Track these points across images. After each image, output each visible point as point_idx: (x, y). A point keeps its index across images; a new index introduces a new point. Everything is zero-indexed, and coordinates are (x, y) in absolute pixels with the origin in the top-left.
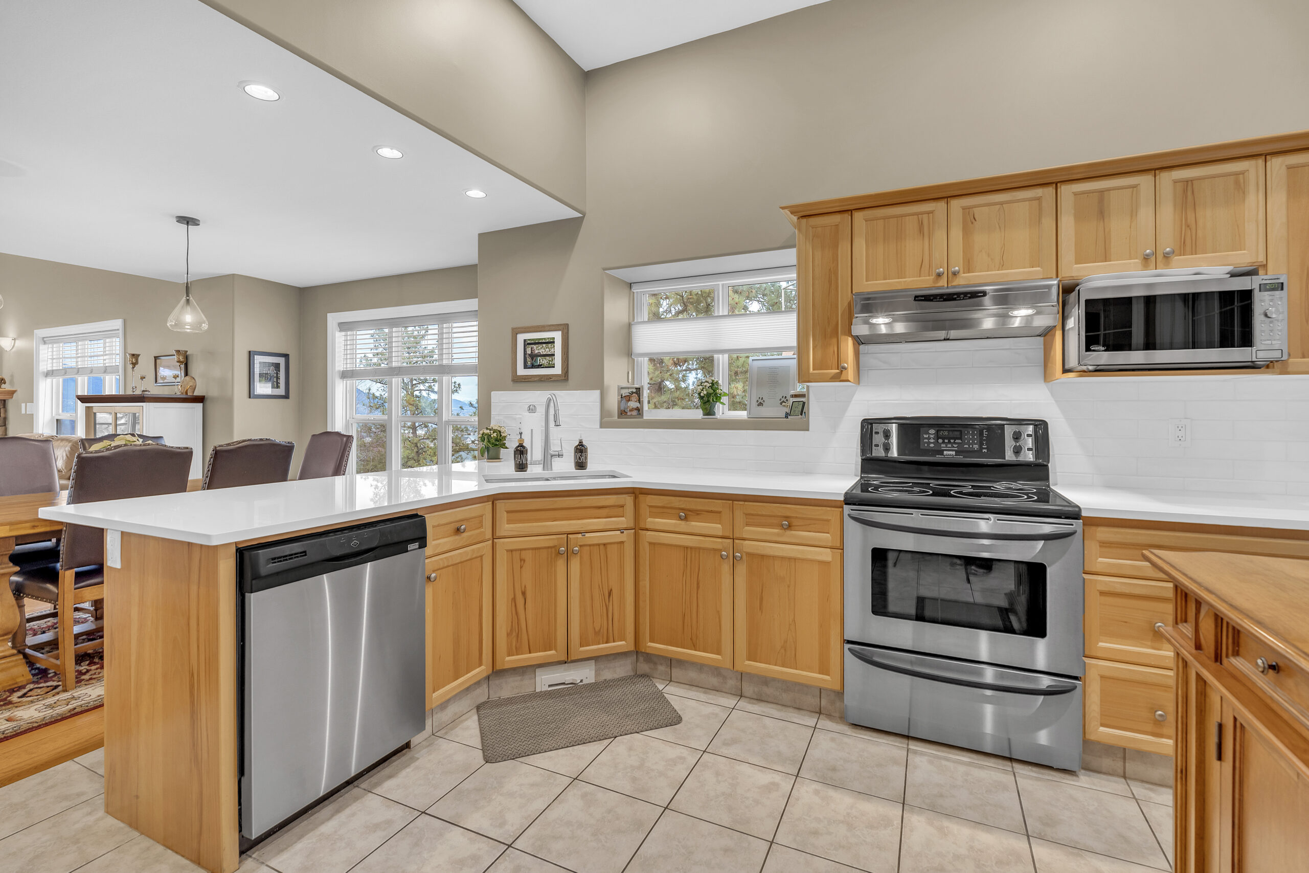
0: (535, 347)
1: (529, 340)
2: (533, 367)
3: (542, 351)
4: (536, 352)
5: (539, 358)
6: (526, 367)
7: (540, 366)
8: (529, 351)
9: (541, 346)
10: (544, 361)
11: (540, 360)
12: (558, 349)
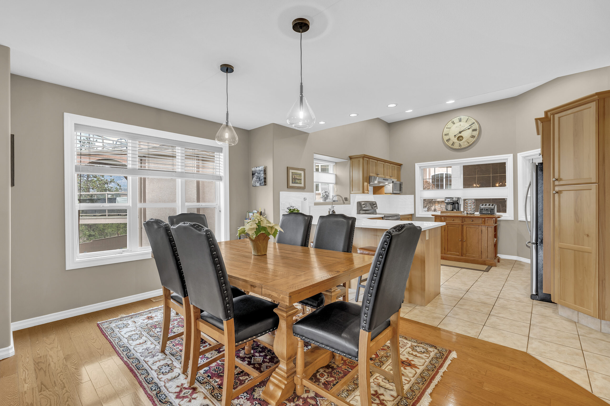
0: (295, 175)
1: (294, 173)
2: (295, 183)
3: (298, 178)
4: (296, 177)
5: (297, 180)
6: (292, 183)
7: (297, 183)
8: (293, 177)
9: (297, 175)
10: (298, 181)
11: (297, 181)
12: (303, 178)
